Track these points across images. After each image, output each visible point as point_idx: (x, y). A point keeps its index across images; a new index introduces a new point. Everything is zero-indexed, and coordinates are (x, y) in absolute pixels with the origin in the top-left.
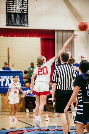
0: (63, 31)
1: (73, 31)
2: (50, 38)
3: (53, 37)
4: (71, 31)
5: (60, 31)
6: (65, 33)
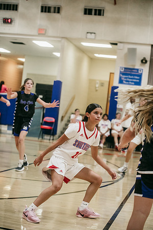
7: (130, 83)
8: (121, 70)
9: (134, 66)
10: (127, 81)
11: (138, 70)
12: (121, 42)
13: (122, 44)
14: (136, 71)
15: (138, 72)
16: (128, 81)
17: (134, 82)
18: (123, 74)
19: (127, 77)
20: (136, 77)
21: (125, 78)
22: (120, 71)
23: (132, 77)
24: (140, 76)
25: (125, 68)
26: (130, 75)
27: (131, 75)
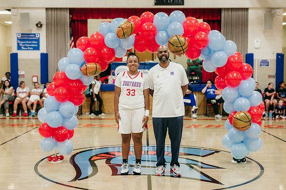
0: (232, 9)
1: (247, 9)
2: (216, 19)
3: (219, 18)
4: (244, 9)
5: (228, 9)
6: (235, 12)
7: (29, 48)
8: (18, 36)
9: (31, 30)
10: (25, 47)
11: (35, 34)
12: (14, 8)
13: (15, 10)
14: (34, 36)
15: (35, 37)
16: (27, 47)
17: (32, 47)
18: (21, 40)
19: (25, 42)
20: (34, 42)
21: (23, 44)
22: (18, 38)
23: (30, 42)
24: (38, 40)
25: (22, 34)
26: (27, 40)
27: (29, 40)
